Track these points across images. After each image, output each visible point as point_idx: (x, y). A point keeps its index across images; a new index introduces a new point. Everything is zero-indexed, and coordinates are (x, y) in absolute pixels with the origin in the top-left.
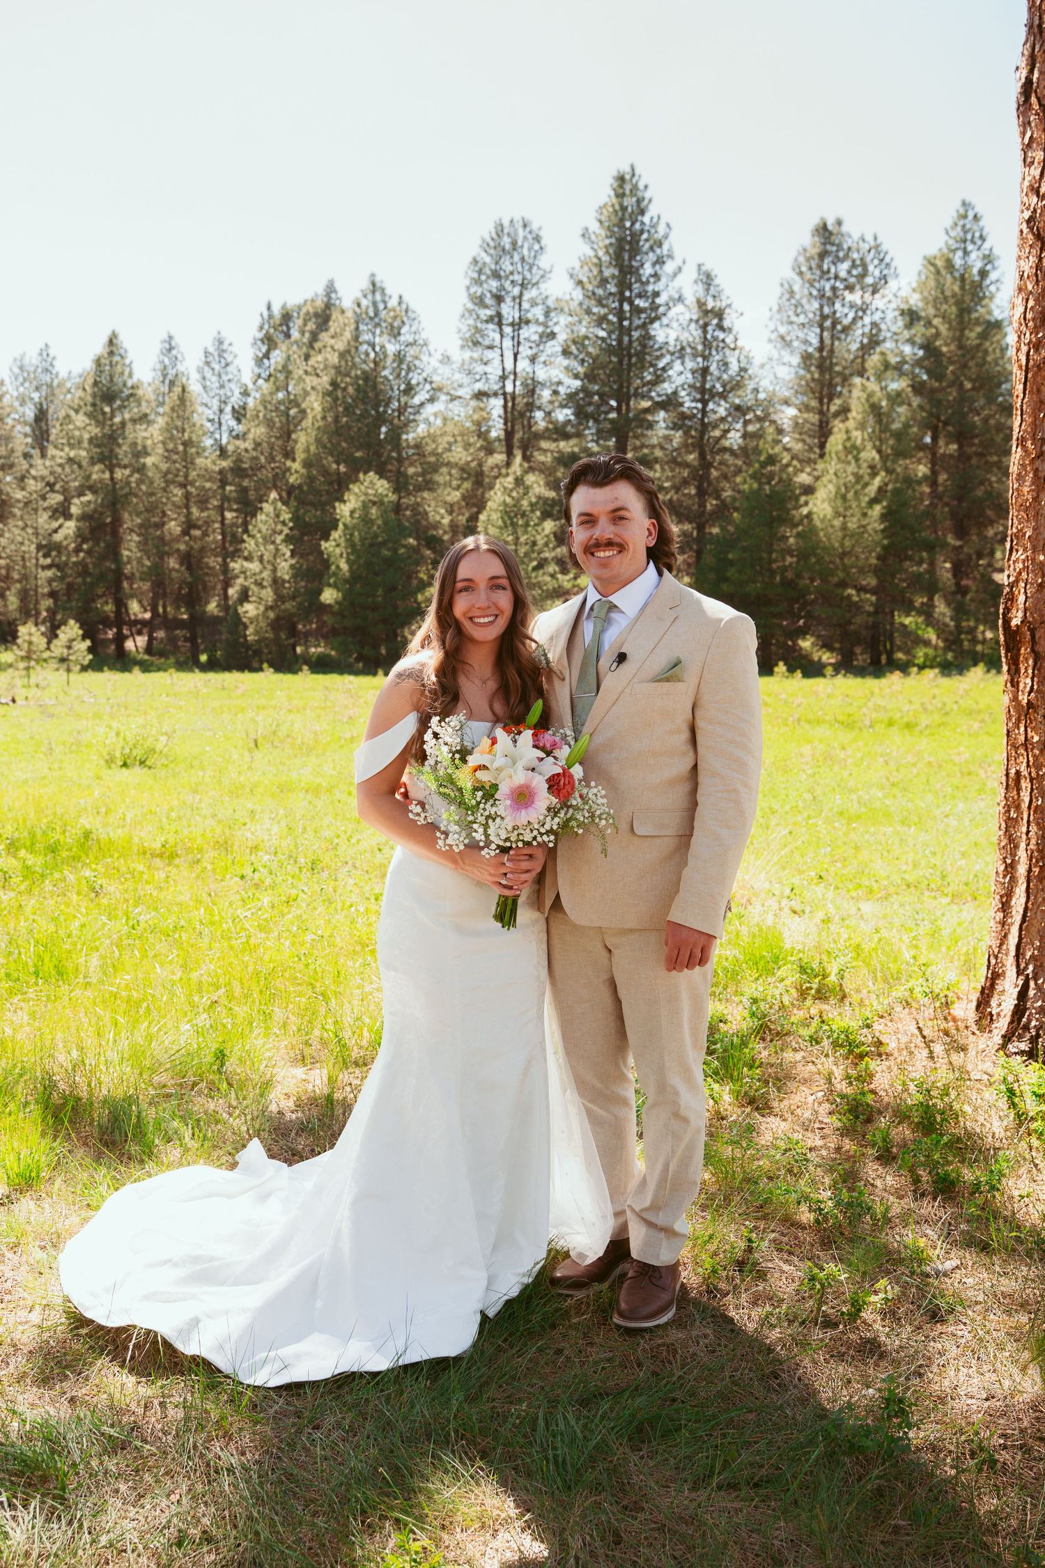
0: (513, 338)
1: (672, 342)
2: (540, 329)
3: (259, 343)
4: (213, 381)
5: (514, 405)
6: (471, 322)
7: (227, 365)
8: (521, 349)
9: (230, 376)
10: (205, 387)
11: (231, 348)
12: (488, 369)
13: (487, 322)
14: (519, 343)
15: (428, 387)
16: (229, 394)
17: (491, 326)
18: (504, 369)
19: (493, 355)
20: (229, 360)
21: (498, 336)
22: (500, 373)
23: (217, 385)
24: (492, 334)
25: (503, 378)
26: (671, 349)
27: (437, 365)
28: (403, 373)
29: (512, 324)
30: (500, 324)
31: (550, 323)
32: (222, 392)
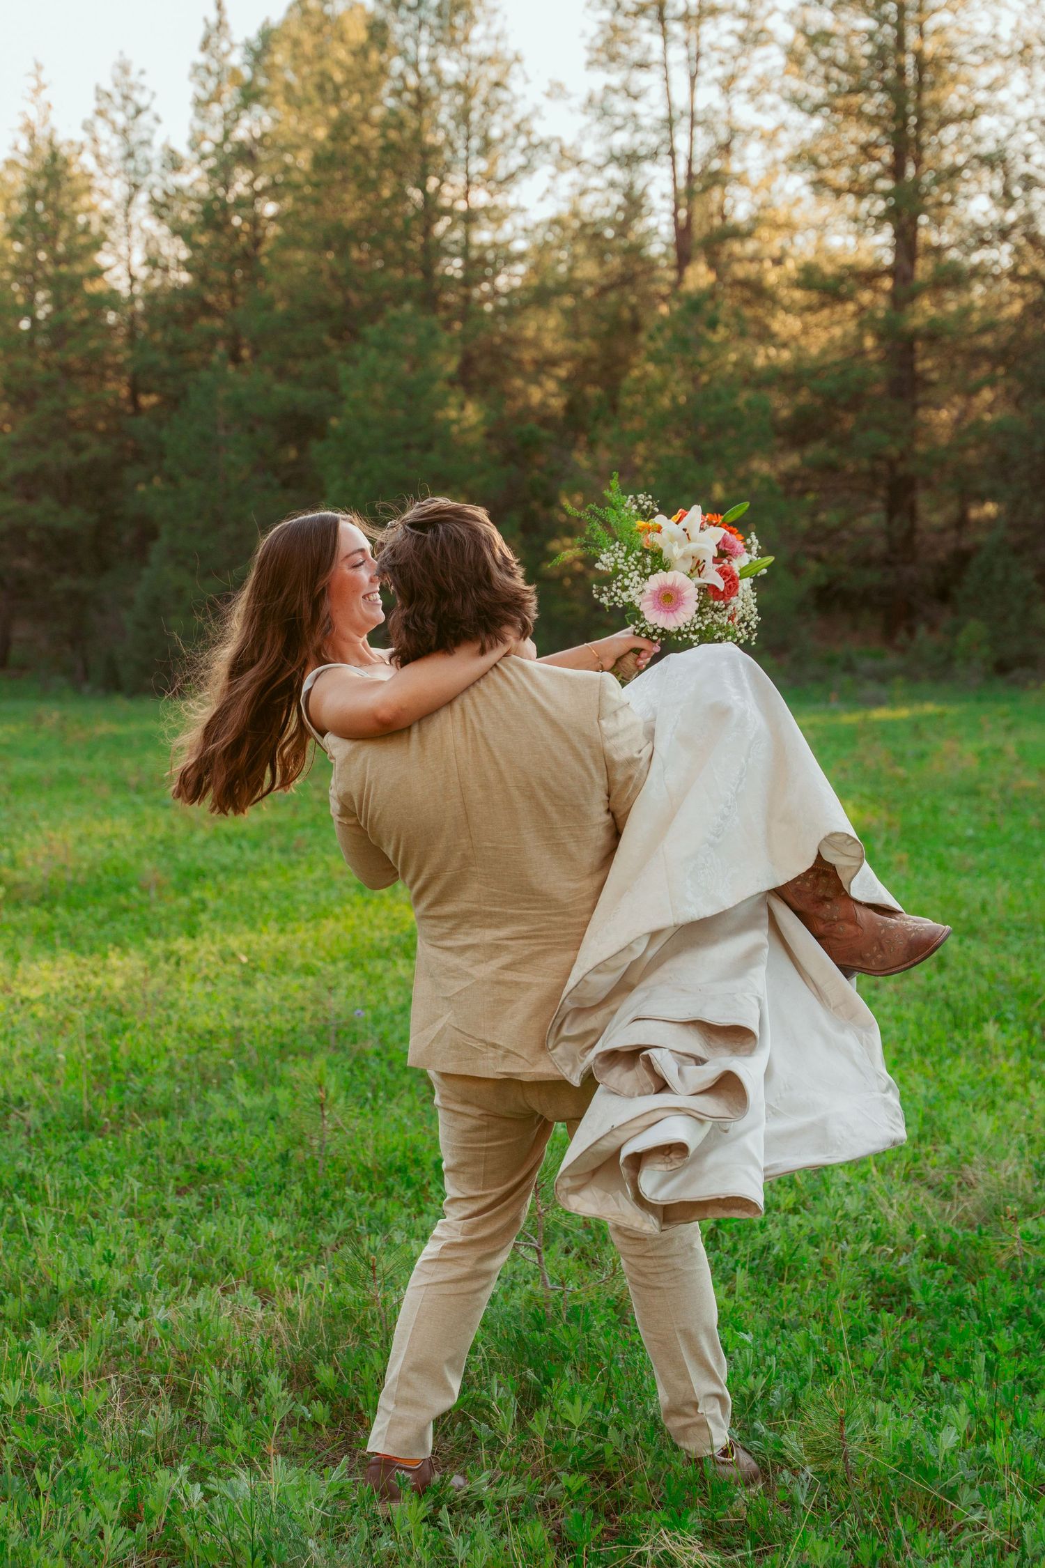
0: (687, 44)
1: (1005, 33)
2: (740, 25)
3: (203, 74)
4: (111, 145)
5: (690, 177)
6: (606, 15)
7: (139, 111)
8: (703, 64)
9: (145, 135)
10: (97, 157)
11: (144, 80)
12: (640, 107)
13: (636, 14)
14: (699, 55)
15: (522, 141)
16: (142, 167)
17: (644, 23)
18: (670, 107)
19: (649, 80)
20: (141, 99)
21: (656, 41)
22: (662, 112)
23: (119, 153)
24: (647, 38)
25: (670, 123)
26: (1004, 50)
27: (542, 100)
28: (474, 116)
29: (685, 18)
30: (661, 19)
31: (761, 12)
32: (131, 164)
